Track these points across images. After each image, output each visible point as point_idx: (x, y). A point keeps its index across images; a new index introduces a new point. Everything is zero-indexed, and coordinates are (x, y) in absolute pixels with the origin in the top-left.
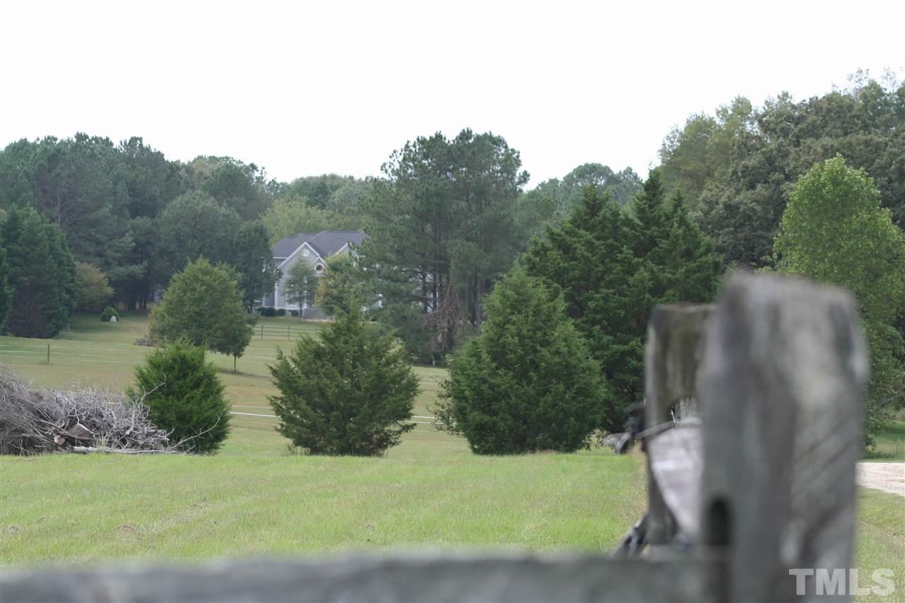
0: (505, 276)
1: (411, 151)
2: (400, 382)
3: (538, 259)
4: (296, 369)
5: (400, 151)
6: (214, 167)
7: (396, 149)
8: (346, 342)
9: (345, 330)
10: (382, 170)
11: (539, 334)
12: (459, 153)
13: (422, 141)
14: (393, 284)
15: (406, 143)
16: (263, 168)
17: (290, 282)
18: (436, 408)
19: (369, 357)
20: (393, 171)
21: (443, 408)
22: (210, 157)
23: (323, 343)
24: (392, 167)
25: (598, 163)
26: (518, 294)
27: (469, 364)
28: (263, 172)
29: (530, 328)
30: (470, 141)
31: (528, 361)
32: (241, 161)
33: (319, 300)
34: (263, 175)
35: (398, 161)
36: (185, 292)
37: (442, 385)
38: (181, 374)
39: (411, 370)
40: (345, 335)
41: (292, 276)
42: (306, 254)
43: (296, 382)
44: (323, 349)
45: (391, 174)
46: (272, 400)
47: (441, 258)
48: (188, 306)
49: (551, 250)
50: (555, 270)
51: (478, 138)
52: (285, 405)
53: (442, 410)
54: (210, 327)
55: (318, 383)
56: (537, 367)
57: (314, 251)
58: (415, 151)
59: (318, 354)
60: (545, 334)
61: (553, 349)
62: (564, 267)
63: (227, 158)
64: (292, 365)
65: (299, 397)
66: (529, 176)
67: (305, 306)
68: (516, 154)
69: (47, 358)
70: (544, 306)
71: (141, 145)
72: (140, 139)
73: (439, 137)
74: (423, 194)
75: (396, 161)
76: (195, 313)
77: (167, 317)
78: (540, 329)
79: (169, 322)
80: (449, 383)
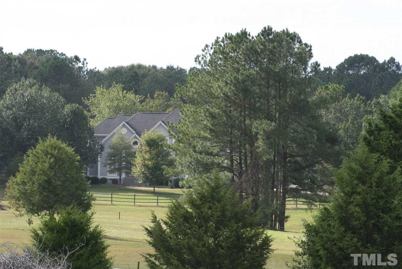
0: (351, 153)
1: (220, 45)
2: (255, 242)
3: (372, 138)
4: (168, 230)
5: (211, 46)
6: (43, 58)
8: (210, 208)
9: (209, 198)
10: (196, 61)
11: (381, 203)
12: (261, 47)
13: (229, 38)
15: (216, 38)
16: (85, 60)
17: (111, 156)
18: (295, 264)
19: (229, 221)
20: (205, 62)
21: (300, 264)
22: (38, 50)
23: (191, 209)
24: (205, 59)
25: (365, 54)
26: (363, 168)
27: (323, 228)
28: (85, 63)
29: (373, 196)
30: (270, 37)
31: (371, 225)
32: (64, 53)
33: (136, 171)
34: (85, 65)
35: (210, 54)
37: (299, 245)
38: (72, 235)
39: (265, 232)
40: (209, 202)
41: (113, 151)
42: (124, 132)
43: (167, 241)
44: (191, 213)
45: (203, 65)
46: (147, 258)
49: (384, 130)
50: (388, 147)
52: (159, 262)
53: (299, 265)
55: (188, 243)
56: (380, 230)
57: (131, 129)
58: (224, 45)
59: (187, 218)
60: (387, 202)
61: (393, 215)
62: (395, 144)
63: (52, 51)
64: (164, 227)
65: (171, 254)
67: (123, 176)
70: (386, 178)
73: (244, 34)
75: (208, 55)
78: (381, 197)
80: (305, 243)
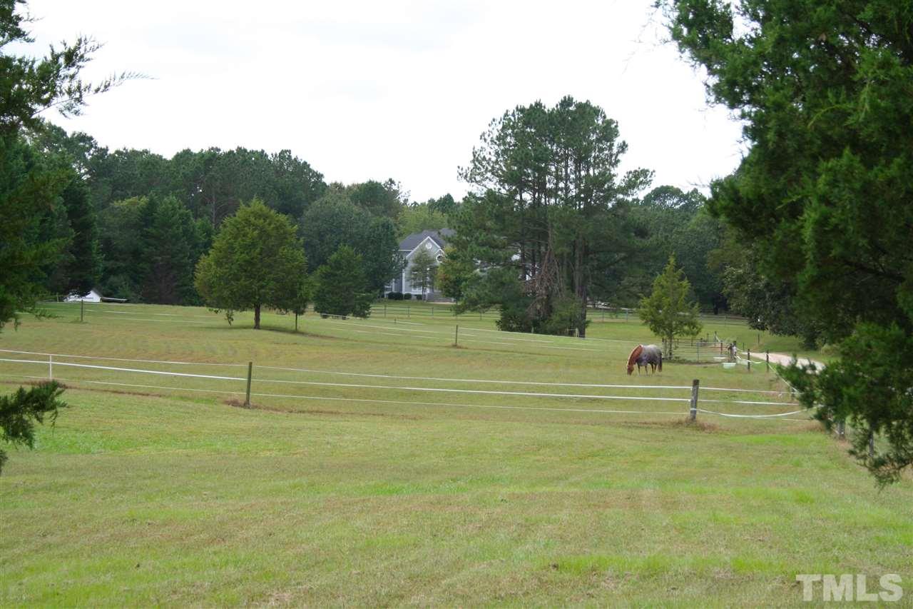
1: (510, 119)
5: (499, 120)
7: (496, 118)
10: (481, 139)
12: (559, 119)
13: (521, 110)
14: (491, 251)
15: (505, 112)
17: (414, 270)
20: (492, 139)
24: (491, 135)
30: (571, 108)
33: (438, 283)
36: (236, 238)
41: (417, 265)
42: (429, 246)
45: (490, 143)
47: (540, 225)
48: (238, 253)
51: (580, 106)
54: (263, 279)
57: (436, 244)
58: (515, 120)
66: (627, 146)
67: (428, 291)
68: (615, 124)
69: (80, 316)
71: (290, 156)
72: (290, 151)
73: (538, 105)
74: (522, 159)
75: (496, 131)
76: (245, 261)
77: (214, 267)
79: (216, 272)
